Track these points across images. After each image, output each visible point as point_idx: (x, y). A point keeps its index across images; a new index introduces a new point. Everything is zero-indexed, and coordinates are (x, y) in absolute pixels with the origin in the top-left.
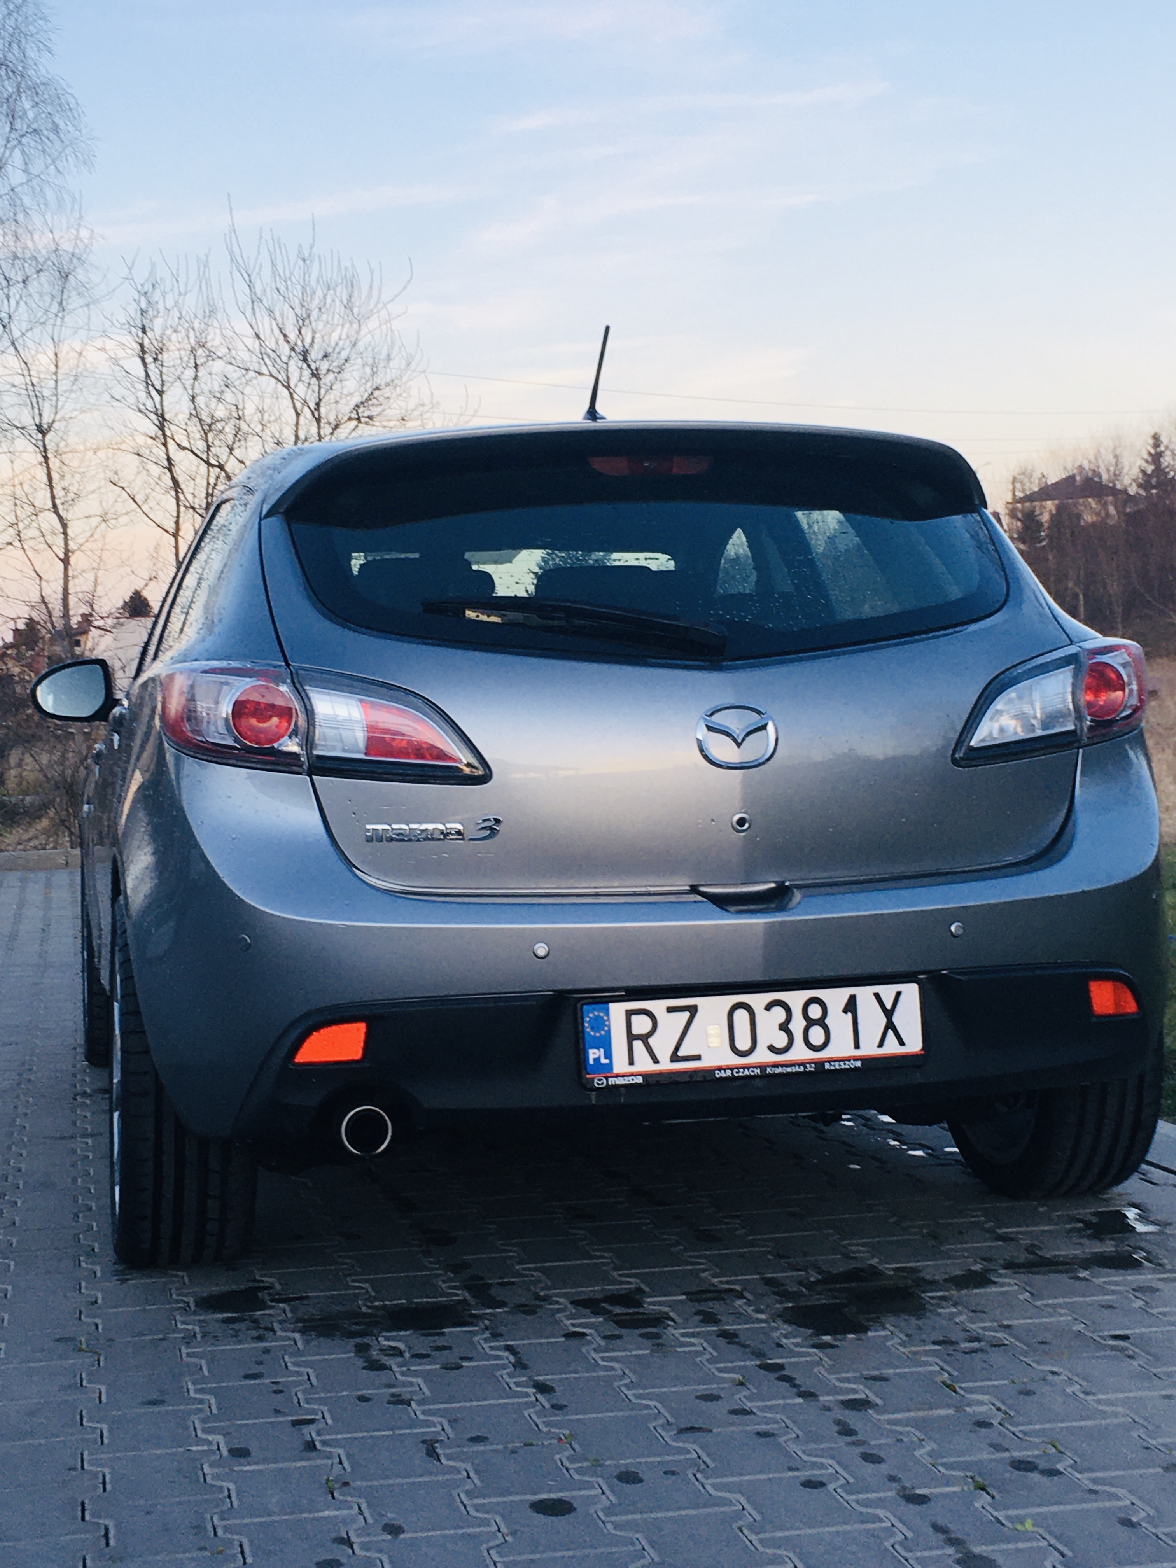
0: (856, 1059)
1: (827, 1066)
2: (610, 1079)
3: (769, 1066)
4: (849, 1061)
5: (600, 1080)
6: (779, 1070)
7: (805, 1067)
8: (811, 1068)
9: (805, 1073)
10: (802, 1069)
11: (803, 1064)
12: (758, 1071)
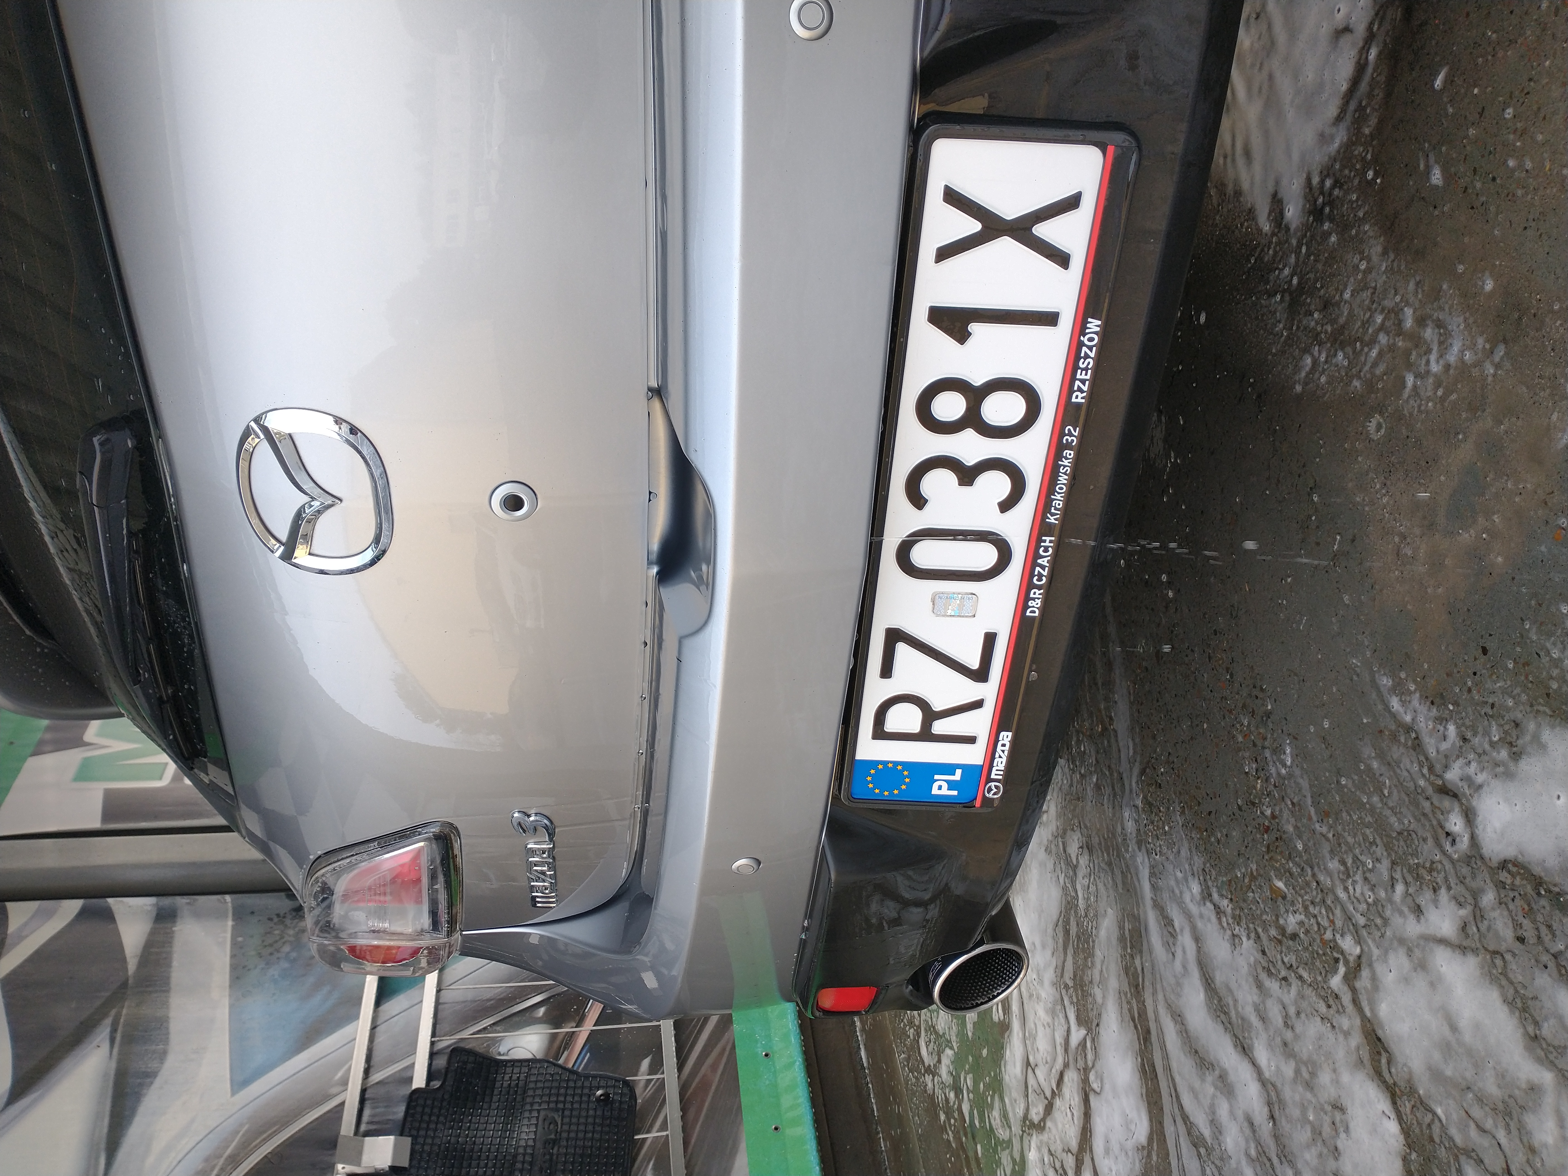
0: (1080, 328)
1: (1078, 398)
2: (993, 776)
3: (1044, 517)
4: (1081, 344)
5: (990, 790)
6: (1058, 501)
7: (1068, 446)
8: (1073, 435)
9: (1080, 451)
10: (1069, 454)
11: (1057, 449)
12: (1048, 541)
